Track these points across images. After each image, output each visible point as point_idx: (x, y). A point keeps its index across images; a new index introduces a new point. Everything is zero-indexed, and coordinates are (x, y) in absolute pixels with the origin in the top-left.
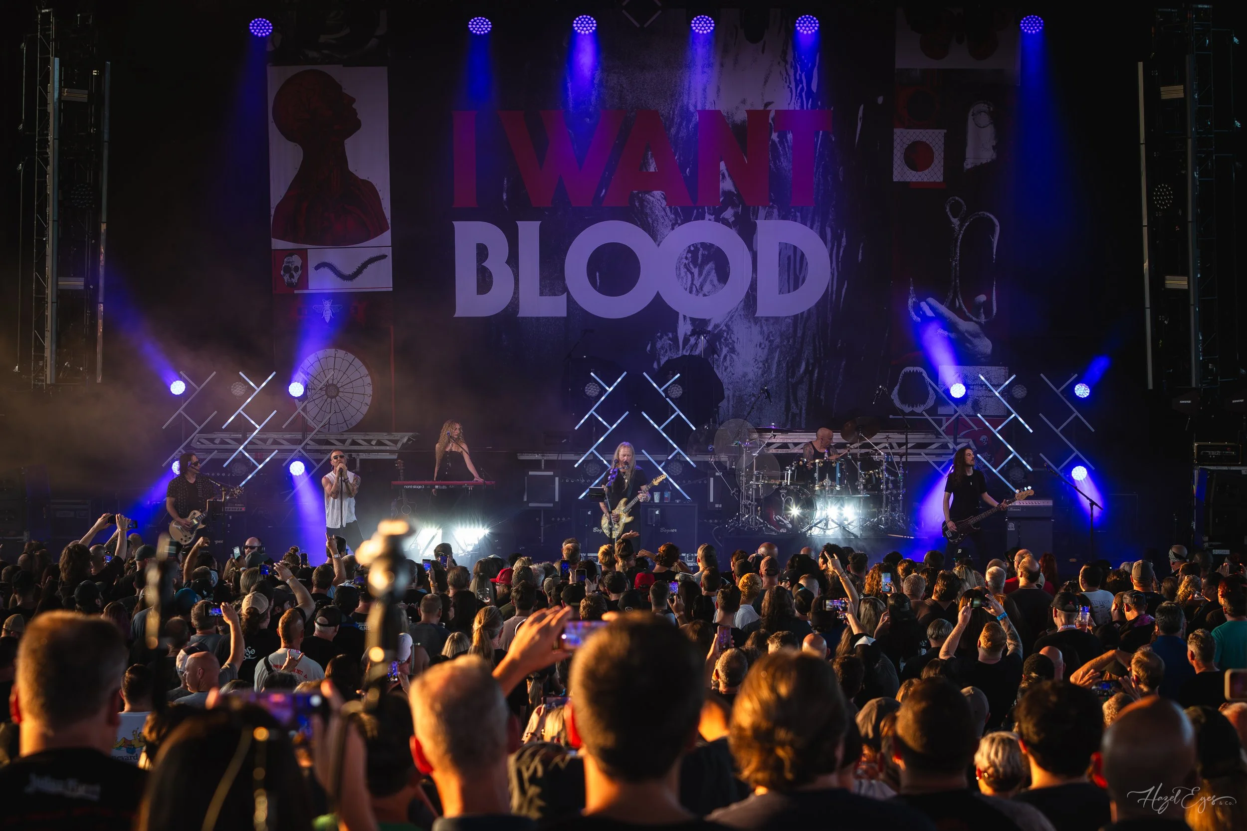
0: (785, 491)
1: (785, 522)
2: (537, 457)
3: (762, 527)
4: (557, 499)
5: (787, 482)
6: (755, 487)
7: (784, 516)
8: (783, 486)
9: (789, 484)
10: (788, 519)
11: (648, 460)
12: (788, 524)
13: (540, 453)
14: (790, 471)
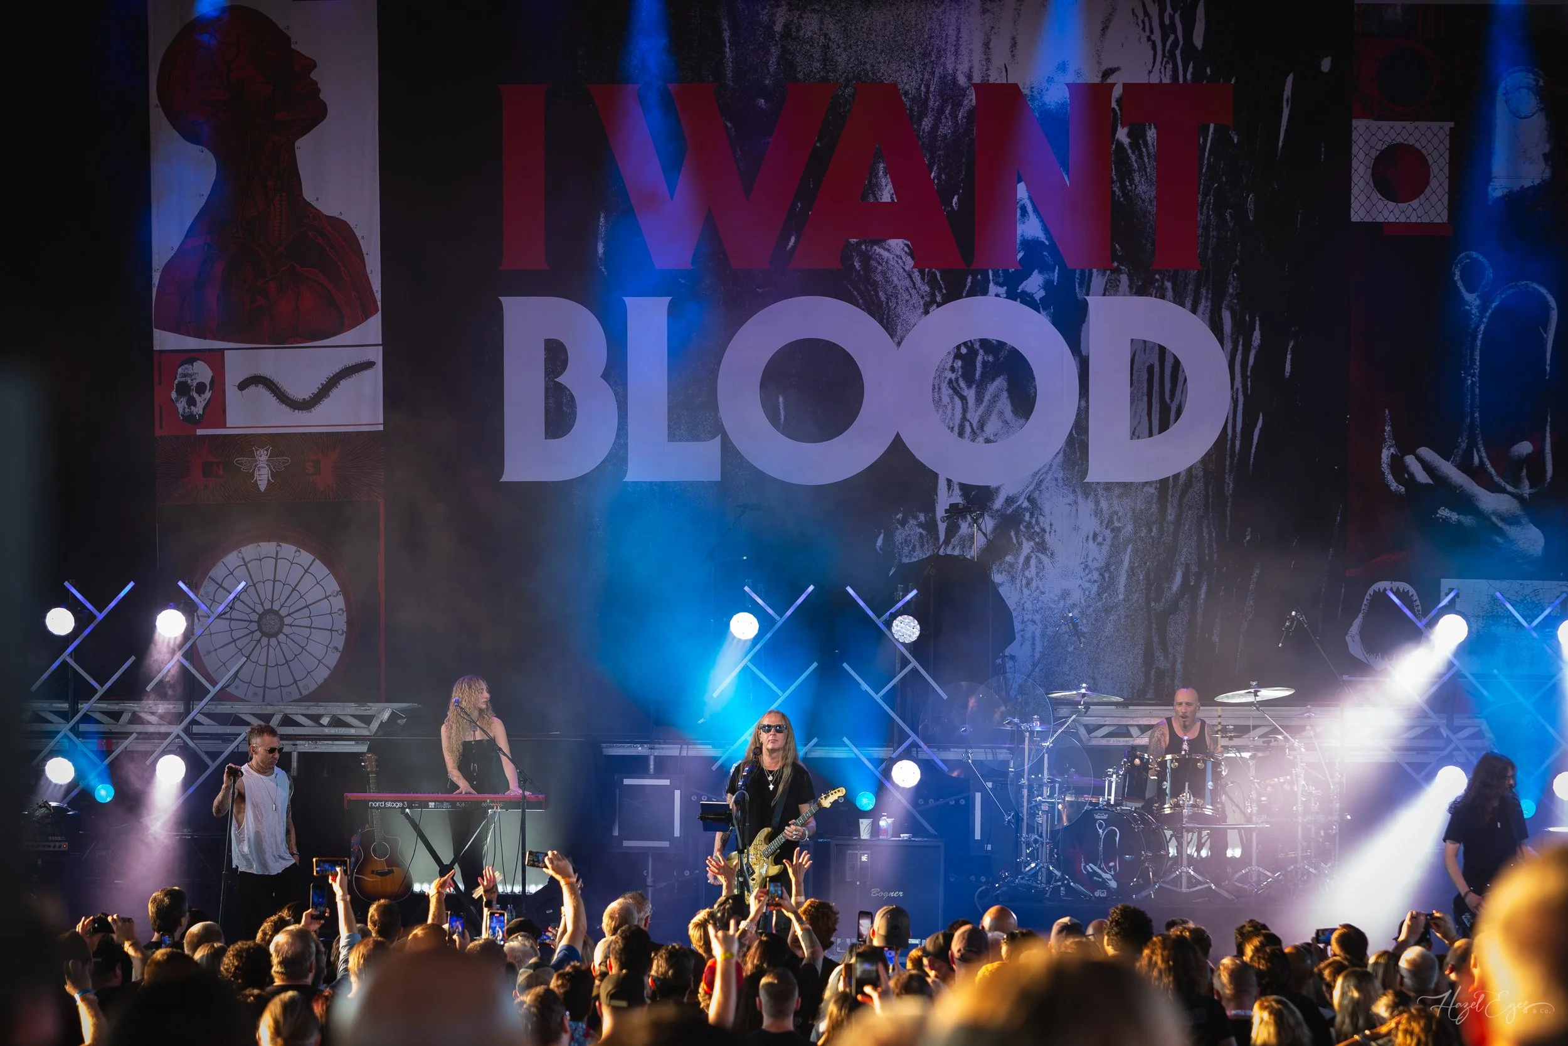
0: (1105, 817)
1: (1104, 875)
2: (640, 750)
3: (1060, 886)
4: (677, 833)
5: (1109, 800)
7: (1103, 866)
8: (1101, 806)
9: (1112, 802)
10: (1111, 871)
11: (855, 757)
12: (1110, 880)
13: (646, 743)
14: (1114, 776)
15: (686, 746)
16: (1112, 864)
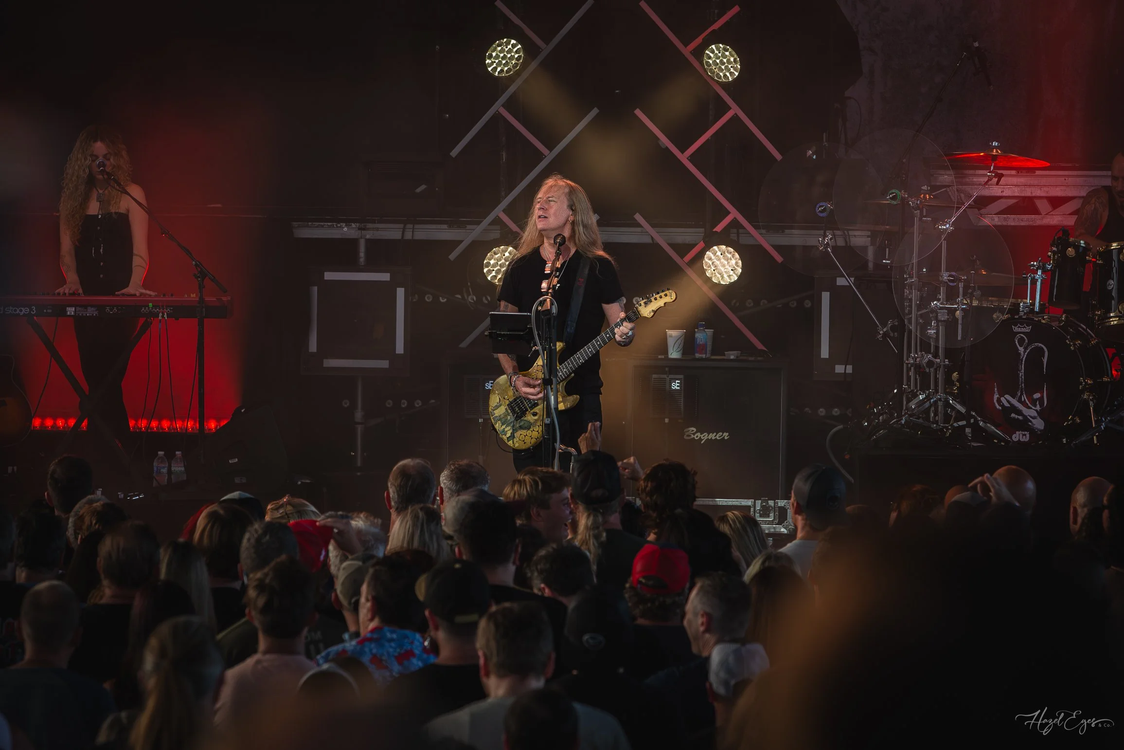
0: (1028, 329)
1: (1026, 411)
2: (346, 231)
3: (964, 427)
4: (400, 349)
5: (1033, 304)
6: (943, 316)
7: (1024, 398)
8: (1022, 314)
9: (1037, 309)
10: (1035, 407)
11: (650, 241)
12: (1034, 418)
13: (355, 221)
14: (1039, 272)
15: (410, 226)
16: (1037, 396)
